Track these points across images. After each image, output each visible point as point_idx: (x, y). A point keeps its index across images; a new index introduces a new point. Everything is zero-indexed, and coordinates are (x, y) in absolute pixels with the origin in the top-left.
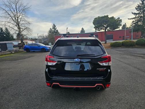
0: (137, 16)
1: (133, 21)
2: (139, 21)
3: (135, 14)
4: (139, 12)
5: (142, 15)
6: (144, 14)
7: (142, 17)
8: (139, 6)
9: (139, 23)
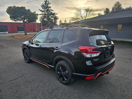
0: (43, 13)
1: (41, 17)
2: (45, 17)
3: (41, 11)
4: (44, 10)
5: (46, 13)
6: (47, 12)
7: (46, 15)
8: (43, 5)
9: (45, 19)
